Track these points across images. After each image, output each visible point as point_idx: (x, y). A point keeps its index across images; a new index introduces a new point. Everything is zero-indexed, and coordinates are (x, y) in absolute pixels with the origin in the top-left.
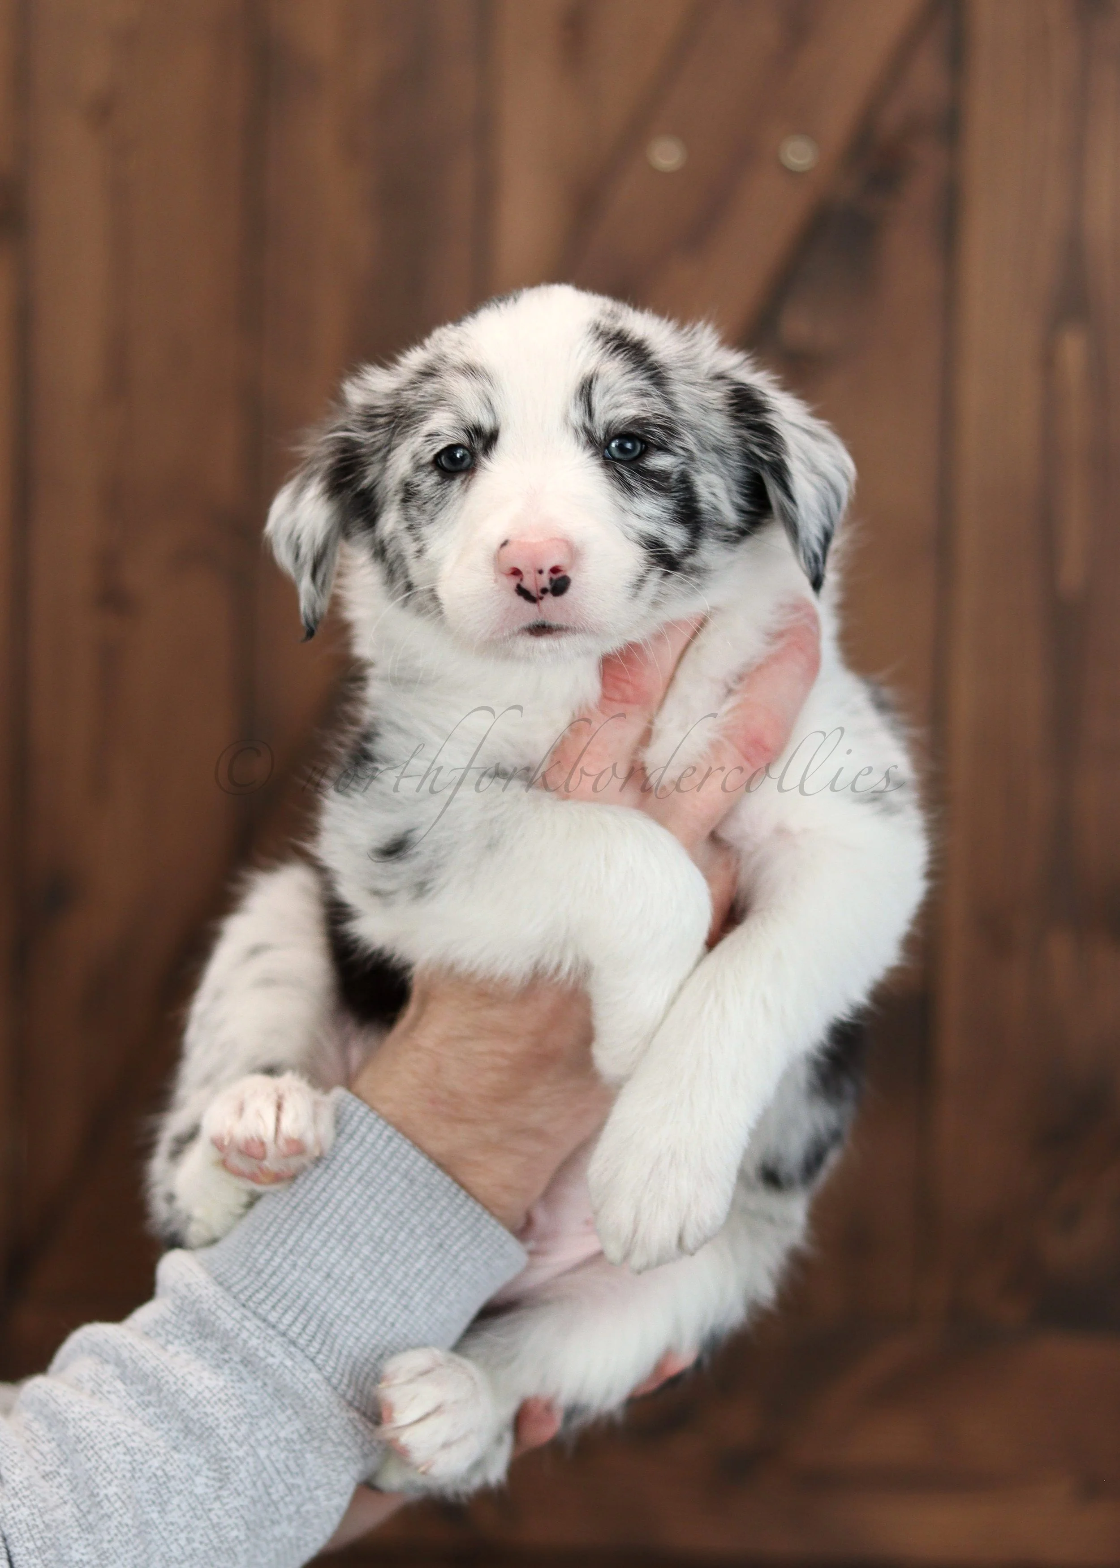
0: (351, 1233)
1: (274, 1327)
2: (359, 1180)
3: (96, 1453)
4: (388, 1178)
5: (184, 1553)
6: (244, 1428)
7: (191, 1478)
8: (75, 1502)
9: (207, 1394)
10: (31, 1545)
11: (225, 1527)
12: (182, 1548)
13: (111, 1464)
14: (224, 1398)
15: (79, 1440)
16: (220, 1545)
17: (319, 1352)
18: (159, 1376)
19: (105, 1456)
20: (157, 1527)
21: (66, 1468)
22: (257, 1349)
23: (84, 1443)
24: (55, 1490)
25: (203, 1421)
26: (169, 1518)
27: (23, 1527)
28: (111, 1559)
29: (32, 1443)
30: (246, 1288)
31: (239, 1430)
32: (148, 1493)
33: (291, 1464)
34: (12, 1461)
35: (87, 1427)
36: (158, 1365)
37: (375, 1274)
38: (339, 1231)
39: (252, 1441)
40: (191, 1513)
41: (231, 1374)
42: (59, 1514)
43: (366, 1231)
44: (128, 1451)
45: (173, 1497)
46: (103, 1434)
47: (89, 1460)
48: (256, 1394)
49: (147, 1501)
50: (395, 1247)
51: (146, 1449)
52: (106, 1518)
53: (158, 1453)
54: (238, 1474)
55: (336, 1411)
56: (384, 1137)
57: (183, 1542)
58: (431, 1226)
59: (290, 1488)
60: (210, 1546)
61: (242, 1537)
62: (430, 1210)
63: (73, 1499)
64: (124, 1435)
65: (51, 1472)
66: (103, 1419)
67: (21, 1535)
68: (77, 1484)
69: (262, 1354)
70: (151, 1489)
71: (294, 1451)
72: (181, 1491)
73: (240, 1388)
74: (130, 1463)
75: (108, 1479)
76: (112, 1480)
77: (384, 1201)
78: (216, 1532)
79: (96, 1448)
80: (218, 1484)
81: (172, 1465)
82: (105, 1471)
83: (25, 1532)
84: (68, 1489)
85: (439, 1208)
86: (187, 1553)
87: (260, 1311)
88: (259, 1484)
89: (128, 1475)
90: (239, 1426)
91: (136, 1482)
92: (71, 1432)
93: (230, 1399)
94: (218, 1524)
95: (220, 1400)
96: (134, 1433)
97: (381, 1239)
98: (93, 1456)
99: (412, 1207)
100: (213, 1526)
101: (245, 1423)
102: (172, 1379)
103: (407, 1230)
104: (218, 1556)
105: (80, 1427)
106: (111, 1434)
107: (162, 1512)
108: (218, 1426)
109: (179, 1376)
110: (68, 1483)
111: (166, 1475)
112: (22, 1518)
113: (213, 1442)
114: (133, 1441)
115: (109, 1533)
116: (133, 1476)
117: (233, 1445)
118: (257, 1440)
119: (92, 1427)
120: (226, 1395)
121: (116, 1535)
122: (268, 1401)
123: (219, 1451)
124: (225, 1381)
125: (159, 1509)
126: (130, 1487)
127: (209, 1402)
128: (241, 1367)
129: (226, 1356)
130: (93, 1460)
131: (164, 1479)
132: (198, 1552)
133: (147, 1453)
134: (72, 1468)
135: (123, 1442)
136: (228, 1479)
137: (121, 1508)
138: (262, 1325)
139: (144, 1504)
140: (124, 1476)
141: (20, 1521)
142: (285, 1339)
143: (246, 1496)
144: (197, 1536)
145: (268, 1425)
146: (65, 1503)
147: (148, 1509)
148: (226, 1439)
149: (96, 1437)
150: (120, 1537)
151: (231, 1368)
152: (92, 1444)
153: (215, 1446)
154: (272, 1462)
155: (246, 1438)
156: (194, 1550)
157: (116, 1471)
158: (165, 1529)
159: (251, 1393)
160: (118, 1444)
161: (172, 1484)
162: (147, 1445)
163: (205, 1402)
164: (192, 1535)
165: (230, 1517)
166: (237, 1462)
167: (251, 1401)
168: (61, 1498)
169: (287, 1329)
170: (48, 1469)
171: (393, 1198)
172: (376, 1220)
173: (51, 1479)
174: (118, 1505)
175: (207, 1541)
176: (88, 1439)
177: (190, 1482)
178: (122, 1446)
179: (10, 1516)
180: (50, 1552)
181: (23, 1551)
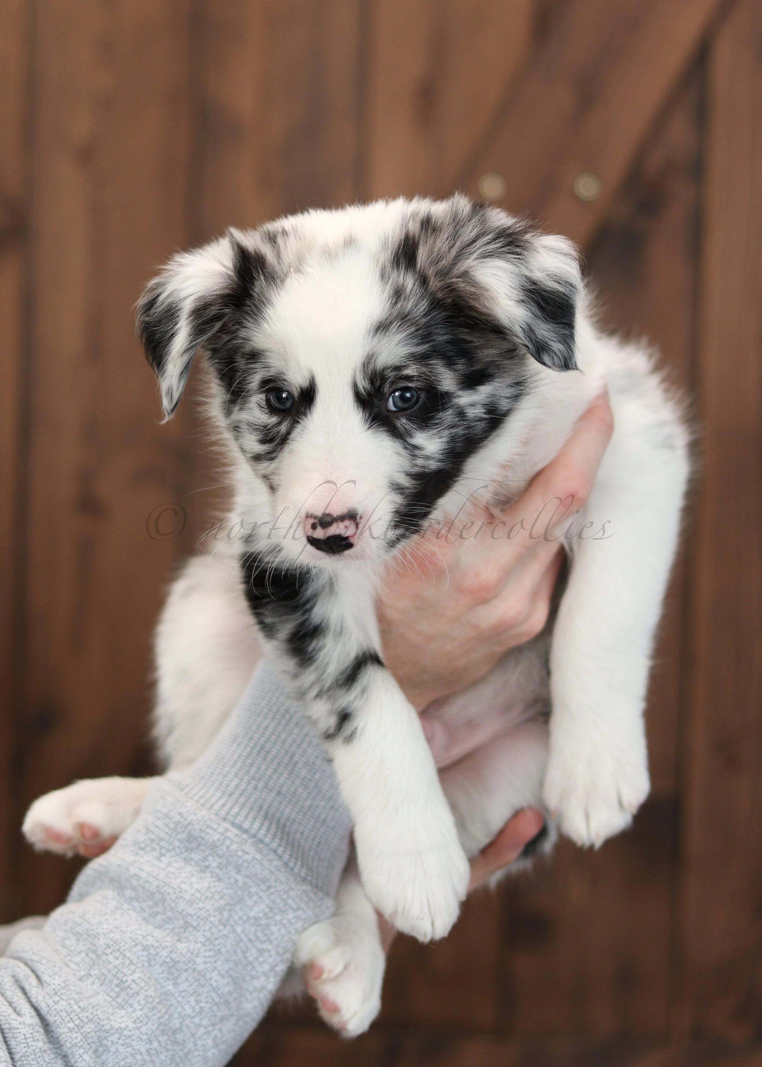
3: (121, 953)
6: (226, 914)
9: (198, 895)
10: (71, 1025)
17: (279, 846)
18: (162, 891)
19: (128, 954)
20: (173, 995)
23: (112, 948)
25: (198, 914)
26: (181, 988)
27: (64, 1014)
28: (144, 1022)
29: (69, 958)
30: (224, 805)
31: (223, 916)
32: (163, 973)
33: (260, 934)
35: (114, 937)
36: (159, 884)
39: (232, 922)
40: (196, 983)
41: (212, 877)
44: (145, 948)
46: (125, 940)
48: (231, 888)
49: (163, 978)
51: (157, 944)
52: (136, 995)
55: (293, 885)
57: (193, 1003)
59: (261, 952)
64: (140, 937)
65: (85, 975)
66: (124, 929)
67: (63, 1020)
71: (261, 925)
73: (219, 886)
74: (147, 956)
76: (135, 970)
79: (121, 950)
80: (213, 960)
81: (176, 953)
82: (129, 964)
83: (66, 1017)
87: (237, 821)
89: (146, 964)
95: (207, 897)
96: (147, 935)
98: (119, 956)
102: (171, 891)
105: (109, 938)
106: (131, 938)
107: (176, 984)
109: (176, 887)
112: (62, 1008)
114: (148, 940)
115: (140, 1005)
116: (150, 964)
117: (221, 927)
118: (235, 921)
119: (117, 936)
121: (145, 1005)
122: (239, 893)
123: (212, 934)
125: (172, 982)
126: (149, 972)
127: (200, 900)
130: (120, 959)
133: (158, 947)
135: (140, 943)
137: (145, 986)
139: (161, 981)
140: (143, 966)
141: (61, 1011)
142: (255, 839)
144: (203, 998)
145: (241, 909)
146: (98, 994)
147: (165, 984)
149: (120, 943)
150: (148, 1005)
151: (212, 872)
152: (118, 948)
154: (246, 935)
155: (228, 920)
156: (202, 1008)
157: (137, 963)
158: (179, 996)
160: (137, 944)
161: (179, 966)
162: (158, 941)
163: (197, 901)
164: (199, 998)
166: (225, 939)
168: (95, 991)
169: (257, 832)
170: (82, 973)
174: (143, 984)
177: (192, 963)
179: (53, 1009)
180: (87, 1026)
181: (66, 1030)
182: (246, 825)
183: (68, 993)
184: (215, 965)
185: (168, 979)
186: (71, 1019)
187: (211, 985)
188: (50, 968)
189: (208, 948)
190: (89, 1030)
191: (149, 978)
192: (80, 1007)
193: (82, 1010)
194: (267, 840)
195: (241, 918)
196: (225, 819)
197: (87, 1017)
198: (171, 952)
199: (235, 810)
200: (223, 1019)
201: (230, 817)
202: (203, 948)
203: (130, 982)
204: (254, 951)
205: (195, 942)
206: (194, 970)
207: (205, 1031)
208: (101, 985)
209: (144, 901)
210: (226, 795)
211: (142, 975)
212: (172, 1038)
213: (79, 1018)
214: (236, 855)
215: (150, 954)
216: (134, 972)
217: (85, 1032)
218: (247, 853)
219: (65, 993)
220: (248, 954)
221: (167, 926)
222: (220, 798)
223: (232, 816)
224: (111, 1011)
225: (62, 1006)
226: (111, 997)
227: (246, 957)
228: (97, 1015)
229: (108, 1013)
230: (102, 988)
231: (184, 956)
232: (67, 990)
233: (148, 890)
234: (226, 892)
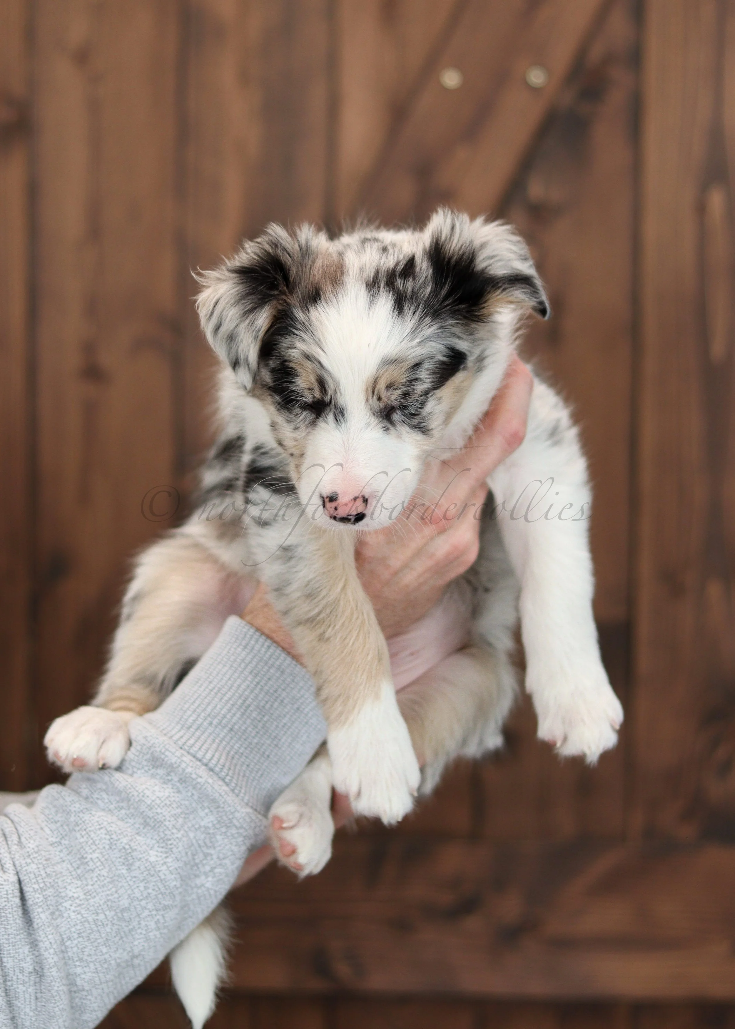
0: (246, 705)
1: (200, 760)
2: (250, 673)
4: (268, 671)
5: (142, 895)
6: (180, 820)
7: (147, 851)
8: (70, 862)
9: (158, 802)
11: (169, 880)
12: (141, 892)
13: (96, 840)
14: (168, 803)
15: (77, 824)
16: (165, 891)
17: (227, 775)
19: (92, 835)
20: (125, 879)
21: (65, 840)
22: (191, 774)
23: (80, 826)
24: (58, 853)
25: (156, 818)
26: (133, 874)
27: (32, 876)
30: (182, 737)
31: (178, 822)
32: (120, 858)
33: (207, 841)
34: (29, 834)
37: (259, 727)
38: (238, 703)
39: (186, 828)
40: (147, 873)
41: (172, 788)
42: (58, 868)
43: (255, 703)
44: (108, 833)
45: (135, 862)
46: (93, 822)
47: (83, 837)
48: (188, 800)
49: (119, 862)
50: (271, 712)
51: (119, 832)
52: (90, 872)
53: (127, 835)
54: (178, 848)
56: (265, 646)
57: (142, 888)
58: (293, 698)
60: (159, 892)
61: (178, 885)
62: (292, 689)
63: (68, 859)
64: (105, 823)
66: (92, 814)
67: (31, 880)
68: (72, 850)
69: (194, 776)
70: (122, 856)
71: (209, 834)
72: (141, 858)
73: (178, 797)
74: (109, 840)
75: (94, 849)
76: (96, 850)
77: (266, 684)
78: (163, 884)
79: (88, 830)
80: (165, 855)
81: (135, 842)
82: (92, 844)
83: (33, 878)
84: (66, 853)
85: (298, 687)
86: (145, 895)
87: (191, 751)
88: (189, 854)
89: (107, 847)
90: (178, 819)
91: (113, 851)
92: (72, 819)
93: (172, 803)
94: (164, 879)
95: (166, 804)
96: (112, 823)
97: (264, 707)
98: (85, 835)
99: (283, 687)
100: (161, 880)
101: (181, 817)
102: (135, 793)
103: (279, 701)
104: (164, 897)
105: (78, 818)
106: (98, 822)
107: (129, 870)
108: (165, 820)
109: (140, 791)
110: (66, 849)
111: (131, 848)
112: (32, 871)
113: (162, 830)
114: (111, 827)
115: (92, 880)
116: (111, 848)
117: (175, 831)
118: (188, 827)
119: (85, 818)
120: (170, 801)
121: (96, 881)
122: (194, 805)
123: (166, 835)
124: (169, 793)
125: (127, 868)
126: (108, 854)
127: (159, 806)
128: (178, 784)
129: (169, 778)
130: (85, 837)
131: (130, 851)
132: (151, 895)
133: (120, 834)
134: (69, 841)
136: (172, 851)
138: (194, 759)
139: (117, 864)
140: (104, 848)
141: (30, 872)
142: (207, 767)
143: (182, 861)
144: (151, 885)
145: (194, 818)
148: (170, 827)
149: (88, 824)
150: (99, 883)
151: (173, 785)
152: (85, 827)
153: (163, 832)
154: (197, 841)
155: (182, 826)
156: (149, 894)
157: (99, 844)
158: (131, 880)
159: (184, 800)
160: (102, 828)
161: (135, 854)
163: (156, 806)
164: (147, 885)
165: (172, 874)
166: (177, 841)
167: (185, 804)
169: (209, 762)
171: (271, 683)
172: (261, 696)
173: (56, 847)
175: (157, 889)
176: (83, 824)
177: (146, 853)
178: (104, 829)
179: (24, 869)
180: (49, 890)
181: (31, 890)
182: (200, 755)
183: (39, 858)
184: (165, 860)
185: (124, 864)
186: (37, 881)
187: (159, 877)
188: (27, 832)
189: (162, 845)
190: (50, 894)
191: (106, 860)
192: (46, 873)
193: (48, 875)
194: (217, 769)
195: (193, 826)
196: (181, 748)
197: (50, 883)
198: (131, 840)
199: (192, 741)
200: (166, 908)
201: (186, 747)
202: (157, 845)
203: (88, 859)
204: (201, 856)
205: (152, 839)
206: (147, 860)
207: (149, 914)
208: (68, 854)
209: (112, 795)
210: (184, 728)
211: (100, 856)
212: (120, 915)
213: (44, 882)
214: (191, 777)
215: (112, 838)
216: (94, 851)
217: (46, 895)
218: (201, 777)
219: (36, 857)
220: (196, 857)
221: (128, 820)
222: (180, 731)
223: (188, 746)
224: (69, 881)
225: (32, 868)
226: (73, 867)
227: (194, 859)
228: (57, 883)
229: (67, 882)
230: (68, 857)
231: (141, 847)
232: (39, 855)
233: (117, 788)
234: (183, 802)
